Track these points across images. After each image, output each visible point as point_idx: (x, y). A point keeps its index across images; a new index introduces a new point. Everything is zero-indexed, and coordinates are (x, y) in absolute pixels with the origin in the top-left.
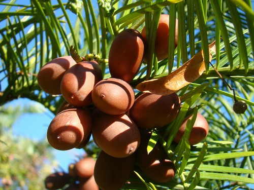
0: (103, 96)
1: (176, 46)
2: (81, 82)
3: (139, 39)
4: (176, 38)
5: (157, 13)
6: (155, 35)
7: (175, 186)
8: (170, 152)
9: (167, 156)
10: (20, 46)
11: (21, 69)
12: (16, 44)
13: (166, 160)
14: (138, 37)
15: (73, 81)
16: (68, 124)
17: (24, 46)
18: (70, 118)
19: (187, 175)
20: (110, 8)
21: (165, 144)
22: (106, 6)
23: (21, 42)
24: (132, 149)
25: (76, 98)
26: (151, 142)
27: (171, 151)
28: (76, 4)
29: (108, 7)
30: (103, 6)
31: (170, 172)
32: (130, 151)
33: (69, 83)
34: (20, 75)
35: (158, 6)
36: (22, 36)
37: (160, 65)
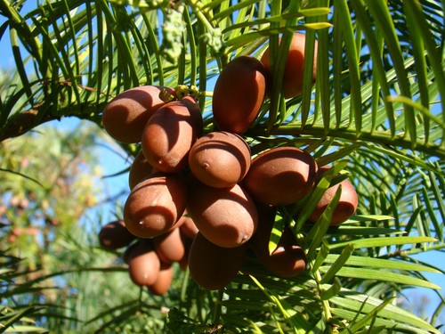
0: (206, 166)
1: (314, 81)
2: (173, 139)
3: (259, 76)
4: (315, 72)
5: (288, 38)
6: (282, 68)
7: (305, 281)
8: (300, 236)
9: (296, 242)
10: (62, 34)
11: (66, 77)
12: (57, 32)
13: (294, 247)
14: (257, 72)
15: (161, 137)
16: (154, 203)
17: (70, 36)
18: (158, 194)
19: (326, 271)
20: (220, 46)
21: (293, 224)
22: (214, 44)
23: (65, 29)
24: (246, 237)
25: (166, 163)
26: (274, 235)
27: (302, 236)
28: (173, 51)
29: (217, 45)
30: (210, 43)
31: (300, 263)
32: (243, 239)
33: (154, 140)
34: (66, 85)
35: (290, 29)
36: (66, 20)
37: (289, 105)
